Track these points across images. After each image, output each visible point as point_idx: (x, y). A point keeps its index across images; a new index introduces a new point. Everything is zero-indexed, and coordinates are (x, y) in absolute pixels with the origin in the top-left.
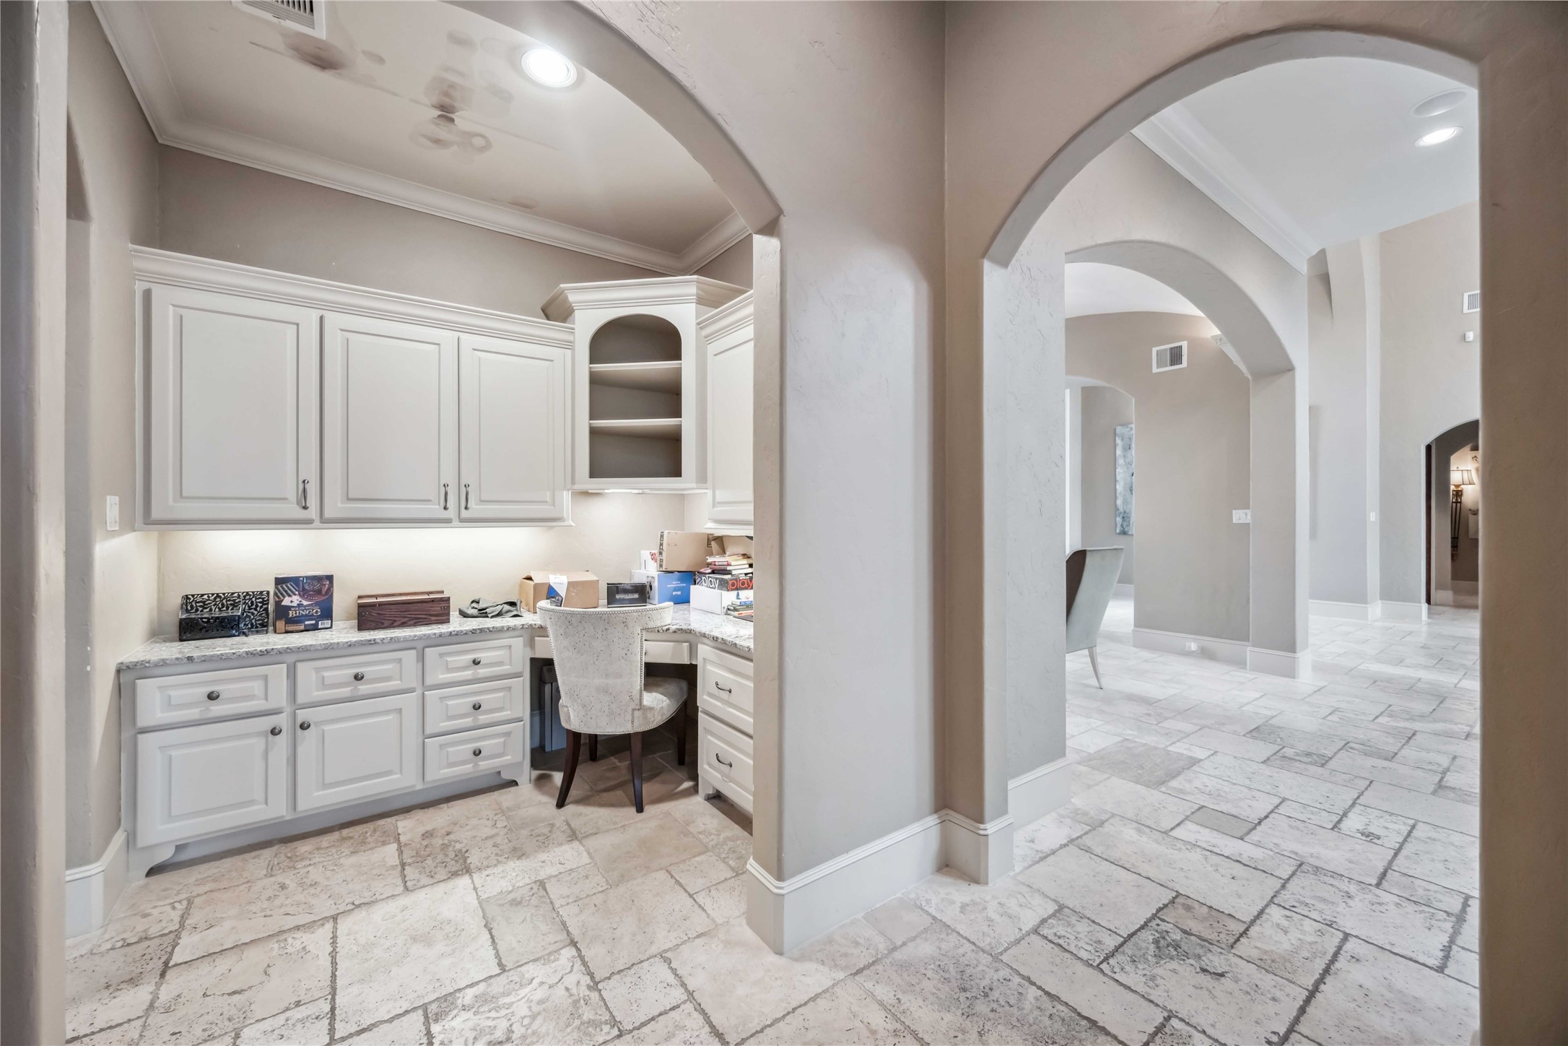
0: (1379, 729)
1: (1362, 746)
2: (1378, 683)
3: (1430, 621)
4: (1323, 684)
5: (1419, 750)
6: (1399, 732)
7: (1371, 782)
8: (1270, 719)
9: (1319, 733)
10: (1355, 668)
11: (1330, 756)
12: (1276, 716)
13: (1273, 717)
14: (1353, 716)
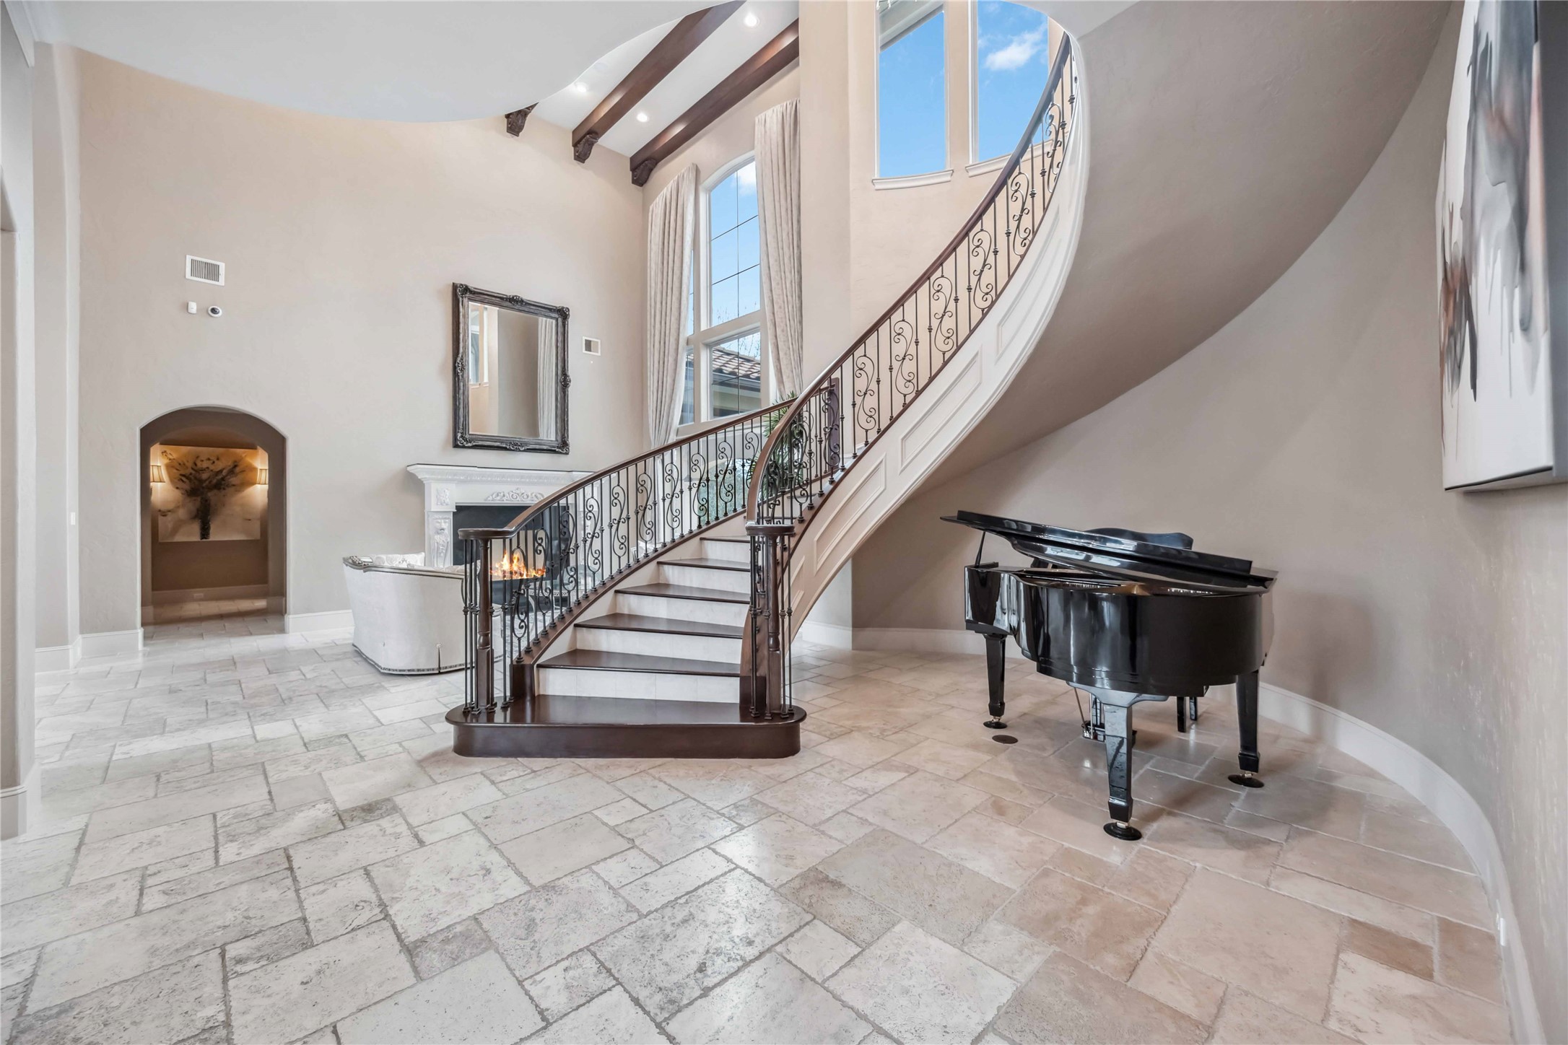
0: (238, 878)
1: (248, 942)
2: (164, 778)
3: (148, 649)
4: (78, 823)
5: (321, 887)
6: (269, 866)
7: (335, 1032)
8: (26, 996)
9: (157, 963)
10: (109, 762)
11: (222, 1017)
12: (34, 975)
13: (29, 984)
14: (179, 873)
